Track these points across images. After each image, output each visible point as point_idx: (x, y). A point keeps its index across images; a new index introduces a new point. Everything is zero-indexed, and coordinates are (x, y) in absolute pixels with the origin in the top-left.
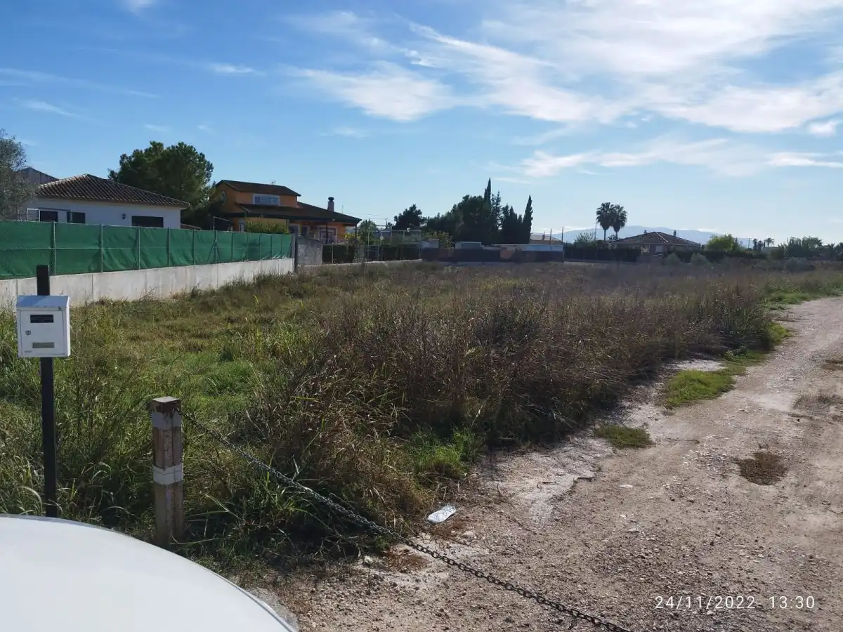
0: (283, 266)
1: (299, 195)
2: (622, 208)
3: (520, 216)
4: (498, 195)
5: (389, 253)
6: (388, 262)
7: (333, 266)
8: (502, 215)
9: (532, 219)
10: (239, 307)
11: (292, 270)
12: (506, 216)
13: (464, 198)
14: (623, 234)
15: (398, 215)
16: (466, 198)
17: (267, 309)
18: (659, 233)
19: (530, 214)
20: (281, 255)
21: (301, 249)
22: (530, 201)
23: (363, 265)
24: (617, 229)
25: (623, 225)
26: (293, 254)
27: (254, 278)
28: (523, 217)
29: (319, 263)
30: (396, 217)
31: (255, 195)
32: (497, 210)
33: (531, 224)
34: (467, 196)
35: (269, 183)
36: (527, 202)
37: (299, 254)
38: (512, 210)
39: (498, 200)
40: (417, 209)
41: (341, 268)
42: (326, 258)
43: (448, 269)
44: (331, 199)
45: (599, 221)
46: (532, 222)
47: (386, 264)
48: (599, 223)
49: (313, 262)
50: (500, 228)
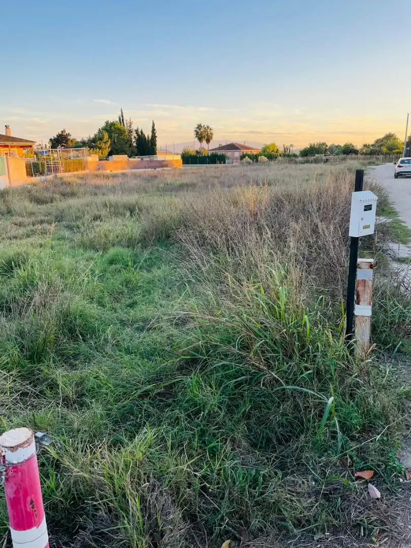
3: (148, 137)
4: (130, 120)
7: (34, 179)
8: (135, 135)
9: (156, 137)
12: (138, 135)
13: (105, 123)
15: (53, 138)
16: (107, 123)
18: (235, 143)
19: (155, 134)
22: (154, 124)
24: (208, 141)
25: (212, 139)
30: (51, 140)
32: (130, 132)
33: (156, 141)
34: (108, 121)
36: (152, 125)
38: (142, 132)
39: (131, 124)
40: (67, 132)
42: (30, 174)
44: (7, 127)
45: (196, 137)
46: (157, 139)
50: (135, 144)
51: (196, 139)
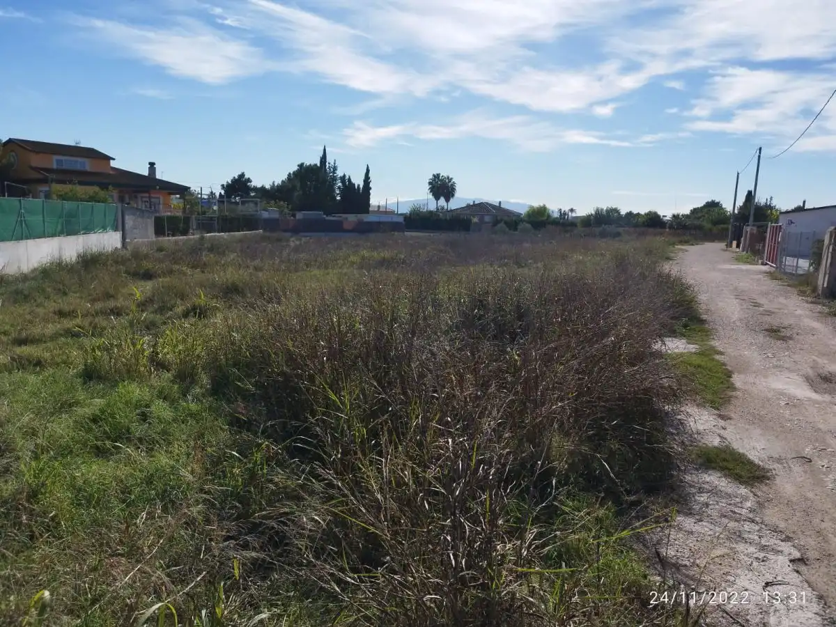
0: (108, 241)
1: (114, 159)
2: (451, 179)
3: (359, 186)
4: (335, 164)
5: (228, 224)
6: (227, 234)
7: (168, 240)
8: (340, 184)
9: (371, 188)
10: (65, 294)
11: (119, 245)
12: (344, 185)
13: (298, 166)
14: (454, 204)
15: (225, 184)
16: (301, 166)
17: (108, 296)
18: (487, 203)
19: (369, 183)
20: (104, 228)
21: (130, 221)
22: (368, 171)
23: (202, 238)
24: (447, 200)
25: (453, 195)
26: (120, 226)
27: (78, 257)
28: (361, 187)
29: (152, 237)
30: (223, 186)
31: (55, 157)
32: (334, 179)
33: (370, 194)
34: (302, 164)
35: (73, 144)
36: (365, 171)
37: (127, 227)
38: (349, 180)
39: (335, 169)
40: (246, 176)
41: (176, 242)
42: (159, 231)
43: (294, 242)
44: (152, 165)
45: (431, 192)
46: (371, 191)
47: (225, 237)
48: (431, 194)
49: (144, 235)
50: (338, 198)
51: (431, 196)
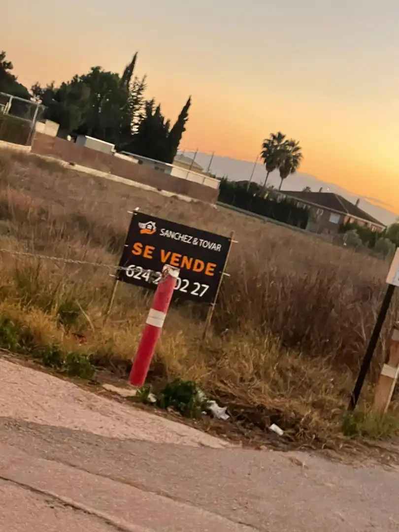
2: (298, 149)
3: (169, 122)
4: (143, 80)
8: (143, 111)
9: (184, 130)
13: (93, 69)
14: (292, 184)
16: (96, 70)
18: (340, 197)
19: (184, 123)
22: (188, 104)
24: (284, 174)
25: (293, 171)
28: (172, 124)
33: (180, 137)
34: (98, 68)
36: (184, 104)
38: (158, 109)
39: (141, 88)
45: (263, 156)
46: (183, 134)
48: (263, 159)
50: (135, 129)
51: (261, 162)
